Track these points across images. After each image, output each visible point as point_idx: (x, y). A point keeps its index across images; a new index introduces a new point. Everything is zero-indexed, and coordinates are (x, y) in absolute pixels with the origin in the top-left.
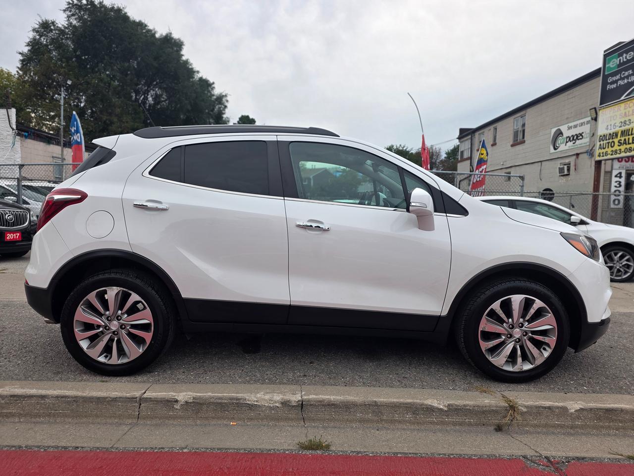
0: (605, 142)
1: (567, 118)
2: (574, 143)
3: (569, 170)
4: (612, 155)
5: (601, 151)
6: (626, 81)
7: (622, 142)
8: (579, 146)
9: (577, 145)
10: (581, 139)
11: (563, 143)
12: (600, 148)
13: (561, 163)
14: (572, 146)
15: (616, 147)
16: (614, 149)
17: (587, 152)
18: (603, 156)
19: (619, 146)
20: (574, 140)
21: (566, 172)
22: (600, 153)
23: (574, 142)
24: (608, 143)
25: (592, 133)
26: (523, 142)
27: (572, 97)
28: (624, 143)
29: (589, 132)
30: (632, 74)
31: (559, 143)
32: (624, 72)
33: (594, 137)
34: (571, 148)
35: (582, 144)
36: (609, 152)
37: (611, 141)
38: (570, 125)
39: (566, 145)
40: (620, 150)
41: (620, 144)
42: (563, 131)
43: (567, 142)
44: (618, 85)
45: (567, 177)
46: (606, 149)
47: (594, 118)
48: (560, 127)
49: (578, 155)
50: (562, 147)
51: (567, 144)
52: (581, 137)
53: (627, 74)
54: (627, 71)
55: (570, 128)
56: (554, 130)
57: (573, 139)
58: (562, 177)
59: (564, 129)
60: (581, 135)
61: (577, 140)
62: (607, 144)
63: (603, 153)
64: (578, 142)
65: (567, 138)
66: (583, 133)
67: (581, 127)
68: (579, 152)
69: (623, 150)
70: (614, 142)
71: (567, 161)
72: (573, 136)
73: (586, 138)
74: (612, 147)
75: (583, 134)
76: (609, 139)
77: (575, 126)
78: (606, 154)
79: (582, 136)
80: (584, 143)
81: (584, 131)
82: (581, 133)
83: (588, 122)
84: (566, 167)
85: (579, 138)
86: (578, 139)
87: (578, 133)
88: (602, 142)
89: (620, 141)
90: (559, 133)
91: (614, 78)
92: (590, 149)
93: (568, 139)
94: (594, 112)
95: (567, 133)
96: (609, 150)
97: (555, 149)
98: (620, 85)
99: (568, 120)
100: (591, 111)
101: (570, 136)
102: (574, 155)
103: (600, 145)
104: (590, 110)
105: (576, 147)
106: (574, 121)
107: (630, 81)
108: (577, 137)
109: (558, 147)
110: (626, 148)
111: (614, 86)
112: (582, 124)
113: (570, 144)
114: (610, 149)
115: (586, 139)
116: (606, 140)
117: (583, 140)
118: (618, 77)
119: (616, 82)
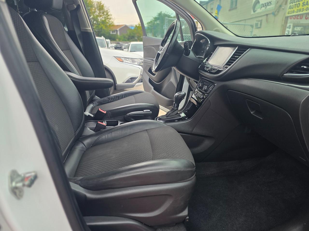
0: (293, 4)
3: (261, 24)
4: (297, 12)
5: (290, 10)
7: (305, 3)
8: (268, 9)
10: (270, 5)
11: (259, 8)
12: (290, 8)
13: (257, 21)
15: (301, 7)
16: (299, 8)
17: (272, 13)
18: (291, 13)
19: (303, 6)
21: (259, 26)
22: (289, 12)
23: (266, 7)
24: (296, 4)
26: (236, 8)
28: (306, 4)
31: (257, 8)
33: (278, 3)
34: (264, 11)
35: (270, 8)
36: (296, 11)
37: (298, 3)
39: (261, 9)
40: (303, 9)
41: (303, 5)
43: (261, 7)
45: (260, 28)
46: (294, 9)
49: (267, 15)
58: (256, 29)
60: (270, 2)
62: (295, 6)
63: (291, 11)
64: (268, 7)
69: (305, 9)
70: (299, 4)
71: (260, 19)
72: (265, 4)
74: (298, 7)
76: (297, 2)
78: (293, 12)
80: (272, 8)
84: (259, 23)
87: (268, 2)
88: (291, 4)
89: (304, 3)
90: (258, 2)
92: (275, 11)
93: (262, 5)
95: (262, 2)
96: (295, 9)
97: (254, 12)
102: (265, 15)
103: (290, 6)
108: (268, 4)
109: (256, 11)
110: (308, 8)
113: (263, 8)
114: (297, 8)
115: (273, 5)
116: (295, 3)
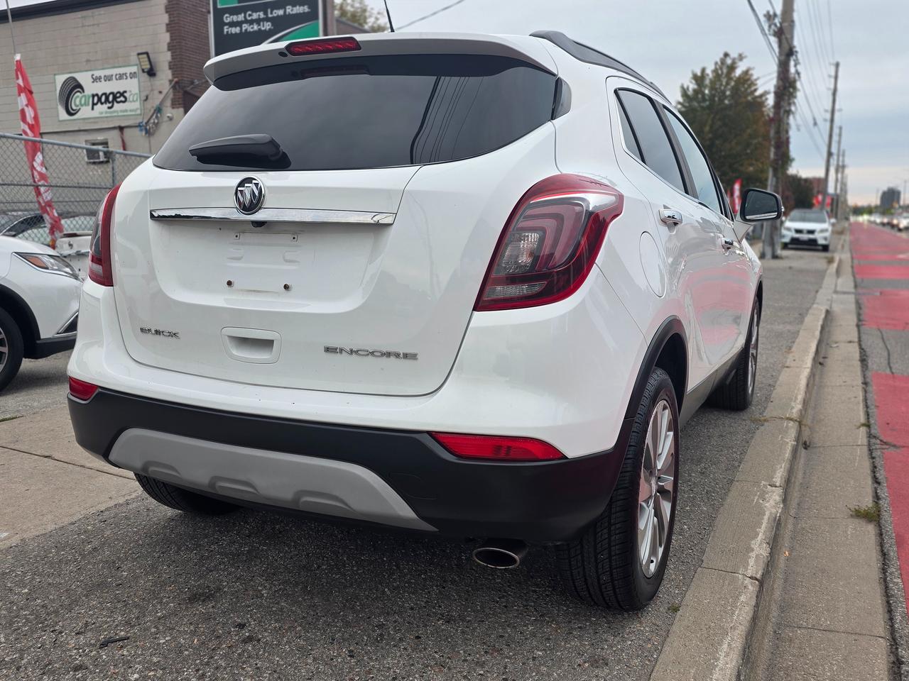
1: (88, 61)
2: (109, 108)
6: (256, 27)
8: (120, 114)
9: (115, 112)
10: (121, 102)
11: (86, 104)
13: (86, 141)
14: (106, 113)
17: (139, 126)
20: (110, 103)
21: (102, 158)
23: (109, 105)
25: (144, 94)
27: (93, 25)
29: (137, 91)
30: (263, 18)
31: (78, 103)
32: (250, 12)
33: (148, 101)
34: (104, 115)
35: (126, 111)
38: (97, 73)
39: (93, 109)
42: (81, 83)
43: (94, 104)
44: (243, 31)
45: (105, 166)
47: (146, 70)
48: (76, 76)
49: (121, 128)
50: (85, 112)
51: (95, 107)
52: (122, 99)
53: (255, 16)
54: (256, 12)
55: (97, 79)
56: (60, 79)
57: (107, 100)
58: (92, 166)
59: (83, 78)
60: (122, 94)
61: (115, 104)
64: (117, 106)
65: (93, 96)
66: (125, 92)
67: (119, 81)
68: (123, 125)
71: (99, 137)
72: (104, 94)
73: (134, 101)
75: (125, 94)
77: (108, 78)
79: (125, 98)
80: (131, 111)
81: (127, 89)
82: (122, 91)
83: (133, 75)
85: (119, 100)
86: (118, 102)
87: (115, 91)
90: (73, 87)
91: (235, 18)
92: (145, 121)
93: (96, 99)
94: (147, 59)
95: (91, 88)
97: (70, 114)
98: (246, 30)
99: (89, 65)
100: (141, 56)
101: (100, 94)
102: (114, 128)
104: (139, 54)
105: (116, 114)
106: (103, 69)
107: (263, 29)
108: (115, 98)
109: (76, 111)
111: (236, 30)
112: (121, 77)
113: (101, 108)
115: (133, 103)
117: (126, 103)
118: (241, 17)
119: (239, 24)
